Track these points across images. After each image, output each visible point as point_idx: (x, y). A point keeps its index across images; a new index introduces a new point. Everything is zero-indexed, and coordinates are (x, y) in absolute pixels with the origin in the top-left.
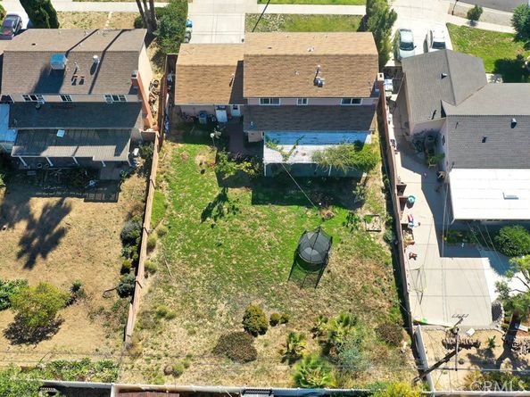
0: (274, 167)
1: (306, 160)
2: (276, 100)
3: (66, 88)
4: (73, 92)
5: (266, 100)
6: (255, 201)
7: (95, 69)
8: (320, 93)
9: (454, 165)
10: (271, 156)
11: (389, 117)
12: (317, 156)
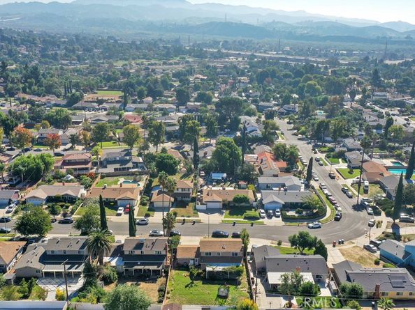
0: (210, 272)
1: (220, 270)
2: (210, 253)
3: (144, 249)
4: (146, 251)
5: (207, 254)
6: (203, 284)
7: (153, 244)
8: (224, 251)
9: (269, 271)
10: (209, 269)
11: (249, 265)
12: (223, 269)
